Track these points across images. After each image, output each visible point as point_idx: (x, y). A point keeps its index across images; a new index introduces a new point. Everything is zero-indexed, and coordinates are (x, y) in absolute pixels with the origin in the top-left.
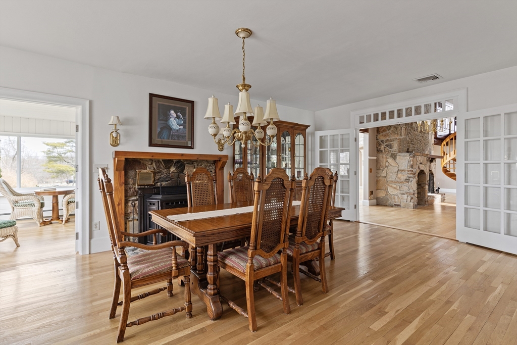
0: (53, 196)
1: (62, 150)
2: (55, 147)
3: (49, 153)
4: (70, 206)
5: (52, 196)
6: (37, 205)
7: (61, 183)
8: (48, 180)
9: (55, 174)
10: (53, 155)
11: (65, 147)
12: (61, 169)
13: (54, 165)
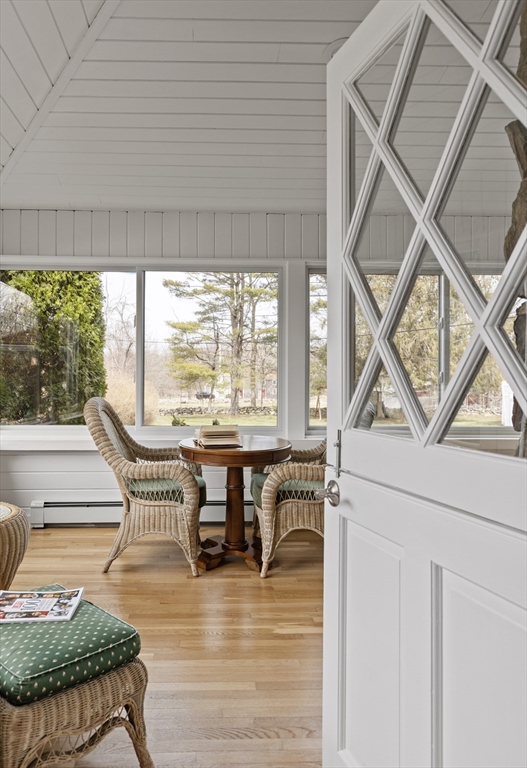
0: (229, 469)
1: (194, 335)
2: (184, 330)
3: (176, 341)
4: (283, 511)
5: (226, 468)
6: (189, 497)
7: (189, 397)
8: (171, 392)
9: (184, 381)
10: (182, 345)
11: (200, 331)
12: (195, 371)
13: (185, 364)
